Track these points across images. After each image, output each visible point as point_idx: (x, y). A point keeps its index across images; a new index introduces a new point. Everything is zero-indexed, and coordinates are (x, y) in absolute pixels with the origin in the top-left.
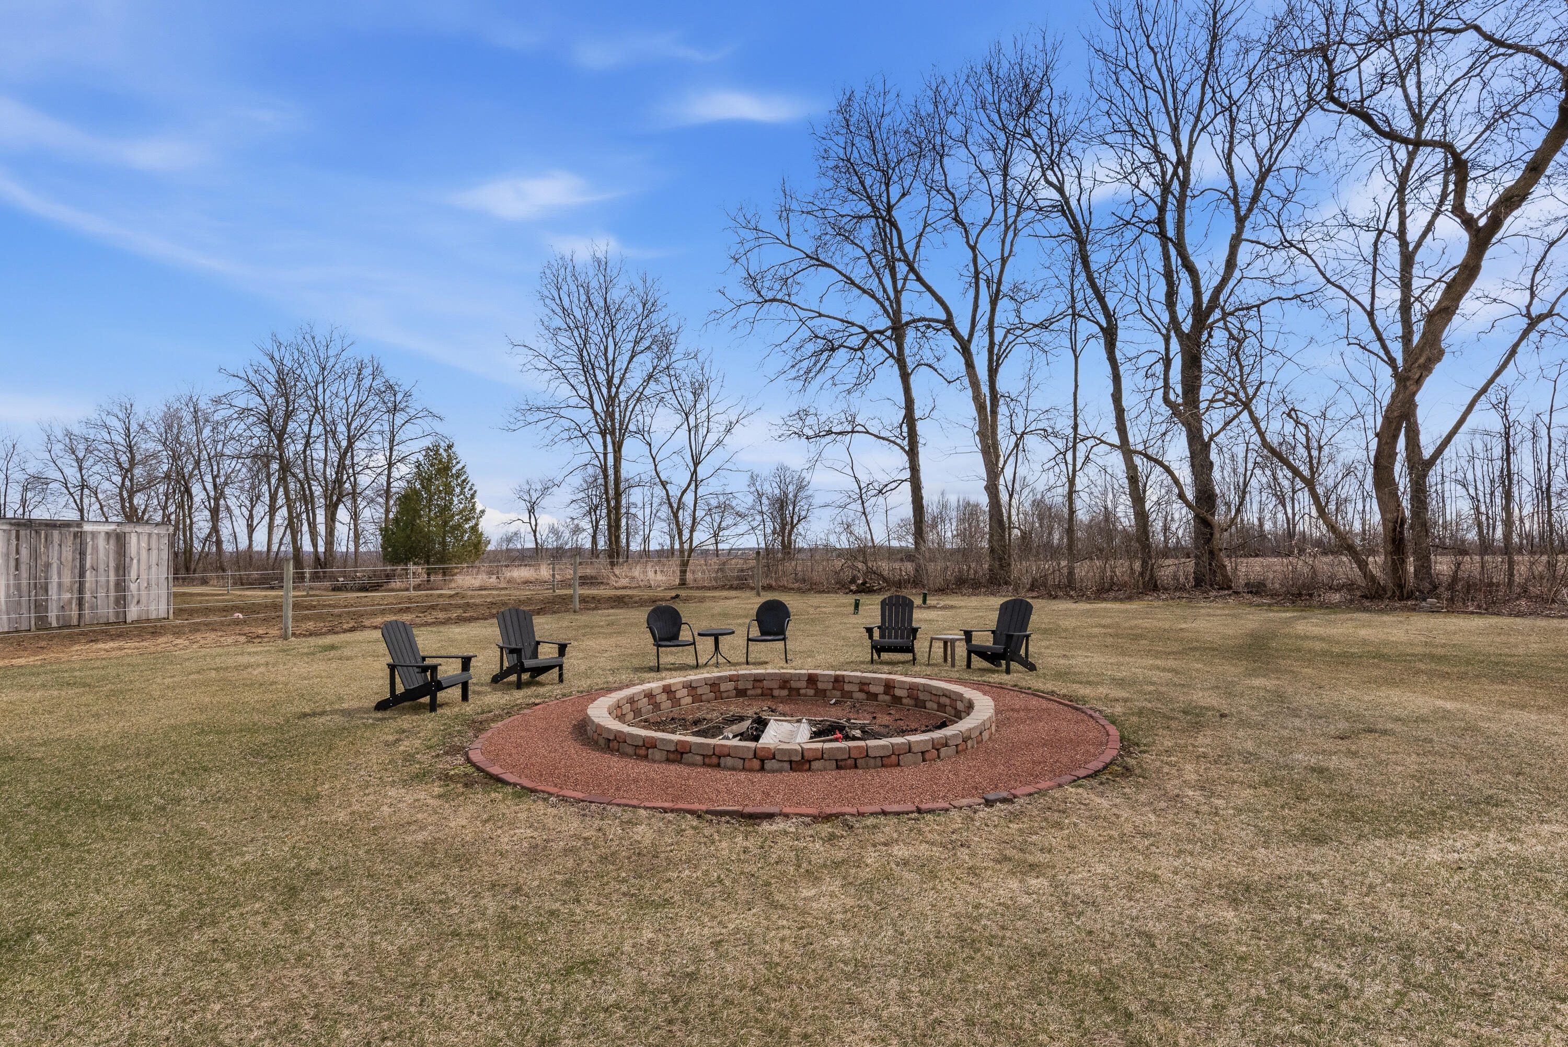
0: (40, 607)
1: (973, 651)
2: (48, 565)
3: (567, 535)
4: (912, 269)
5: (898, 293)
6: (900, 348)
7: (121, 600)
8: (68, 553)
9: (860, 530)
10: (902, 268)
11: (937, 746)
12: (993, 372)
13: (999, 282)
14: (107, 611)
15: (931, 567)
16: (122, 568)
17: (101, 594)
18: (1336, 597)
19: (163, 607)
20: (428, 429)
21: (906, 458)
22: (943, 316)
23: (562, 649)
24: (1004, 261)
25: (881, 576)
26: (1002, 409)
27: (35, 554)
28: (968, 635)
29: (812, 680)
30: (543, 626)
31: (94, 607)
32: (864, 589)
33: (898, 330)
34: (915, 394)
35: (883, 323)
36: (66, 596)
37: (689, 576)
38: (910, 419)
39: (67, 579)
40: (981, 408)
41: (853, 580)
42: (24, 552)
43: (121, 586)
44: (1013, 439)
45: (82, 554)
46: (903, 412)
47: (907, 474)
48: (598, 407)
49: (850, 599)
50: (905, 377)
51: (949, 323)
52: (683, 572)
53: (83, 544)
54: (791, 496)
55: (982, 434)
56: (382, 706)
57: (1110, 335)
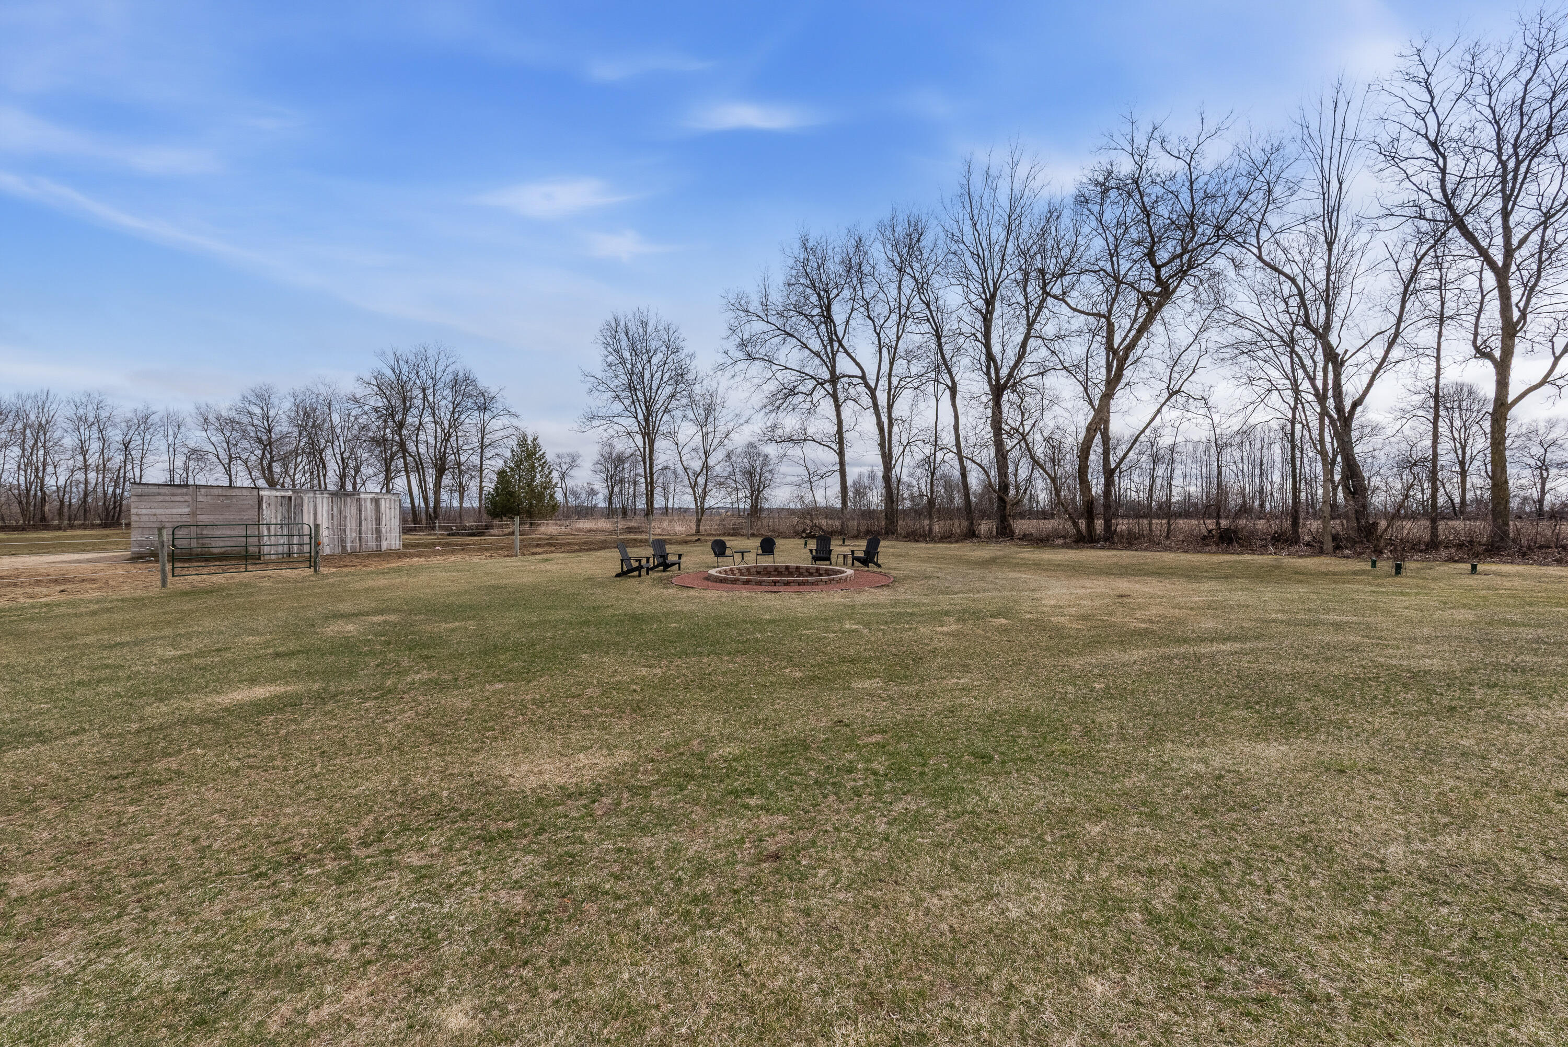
0: (342, 541)
1: (854, 559)
2: (345, 517)
3: (584, 496)
4: (841, 345)
5: (834, 355)
6: (835, 390)
7: (379, 539)
8: (354, 511)
9: (808, 499)
10: (836, 345)
11: (830, 580)
12: (890, 407)
13: (896, 348)
14: (372, 544)
15: (850, 524)
16: (378, 520)
17: (369, 535)
18: (1060, 541)
19: (398, 542)
20: (507, 423)
21: (837, 457)
22: (860, 374)
23: (680, 556)
24: (898, 338)
25: (821, 528)
26: (895, 429)
27: (340, 512)
28: (853, 552)
29: (787, 568)
30: (669, 549)
31: (367, 542)
32: (810, 536)
33: (834, 379)
34: (843, 416)
35: (826, 375)
36: (354, 535)
37: (702, 528)
38: (840, 432)
39: (354, 527)
40: (881, 429)
41: (804, 531)
42: (335, 509)
43: (378, 531)
44: (902, 448)
45: (360, 511)
46: (836, 428)
47: (837, 467)
48: (641, 417)
49: (803, 541)
50: (838, 407)
51: (863, 377)
52: (698, 525)
53: (360, 505)
54: (758, 469)
55: (882, 445)
56: (618, 575)
57: (953, 390)
